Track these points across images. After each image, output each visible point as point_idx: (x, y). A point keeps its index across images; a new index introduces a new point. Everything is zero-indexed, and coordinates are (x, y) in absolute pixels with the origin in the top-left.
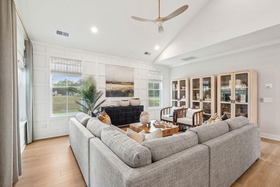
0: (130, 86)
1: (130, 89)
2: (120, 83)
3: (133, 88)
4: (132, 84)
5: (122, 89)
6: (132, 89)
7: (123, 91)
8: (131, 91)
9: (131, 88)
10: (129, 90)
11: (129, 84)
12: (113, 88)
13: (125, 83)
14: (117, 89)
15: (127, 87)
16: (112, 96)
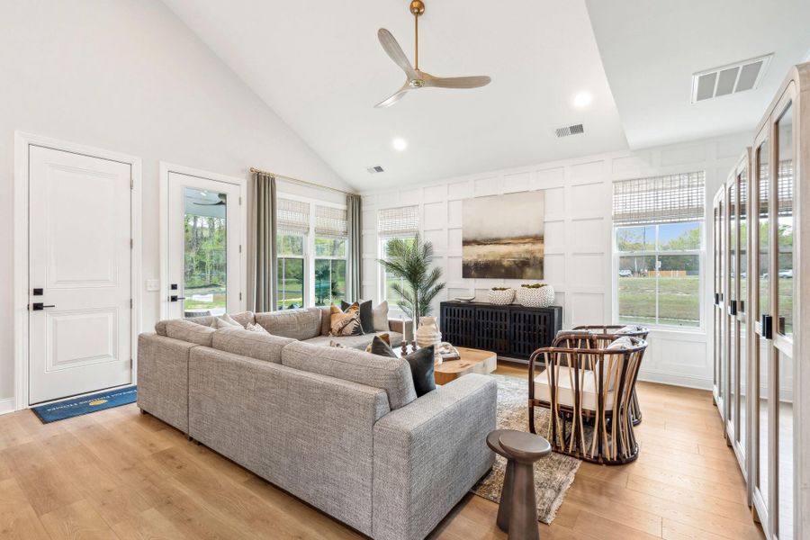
0: (528, 247)
1: (528, 256)
2: (496, 241)
3: (543, 251)
4: (539, 239)
5: (503, 257)
6: (538, 255)
7: (505, 263)
8: (532, 262)
9: (532, 252)
10: (527, 259)
11: (527, 240)
12: (479, 255)
13: (512, 239)
14: (491, 258)
15: (519, 251)
16: (476, 275)
